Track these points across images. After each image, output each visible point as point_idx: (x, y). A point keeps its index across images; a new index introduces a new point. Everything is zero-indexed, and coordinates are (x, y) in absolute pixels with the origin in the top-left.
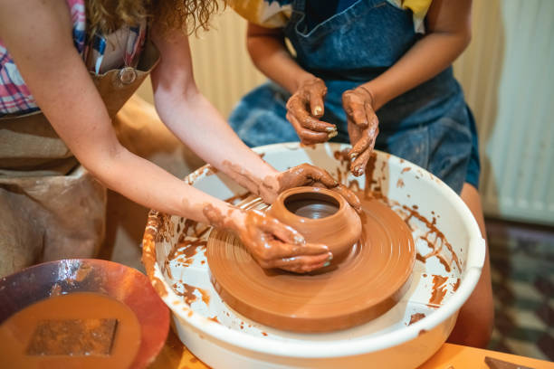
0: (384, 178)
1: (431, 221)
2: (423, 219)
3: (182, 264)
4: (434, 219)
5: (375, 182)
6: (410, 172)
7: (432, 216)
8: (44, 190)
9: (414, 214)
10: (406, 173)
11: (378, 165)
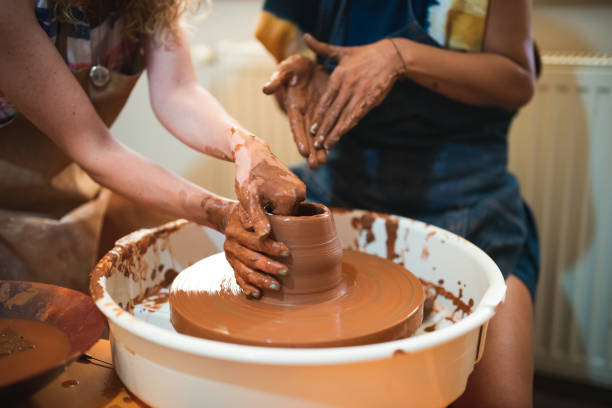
0: (407, 250)
1: (456, 295)
2: (449, 296)
3: (147, 309)
4: (461, 291)
5: (397, 256)
6: (435, 236)
7: (458, 287)
8: (18, 229)
9: (440, 290)
10: (430, 239)
11: (400, 233)
